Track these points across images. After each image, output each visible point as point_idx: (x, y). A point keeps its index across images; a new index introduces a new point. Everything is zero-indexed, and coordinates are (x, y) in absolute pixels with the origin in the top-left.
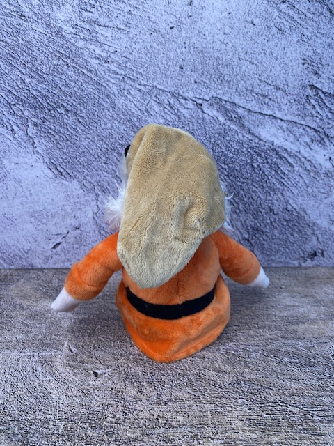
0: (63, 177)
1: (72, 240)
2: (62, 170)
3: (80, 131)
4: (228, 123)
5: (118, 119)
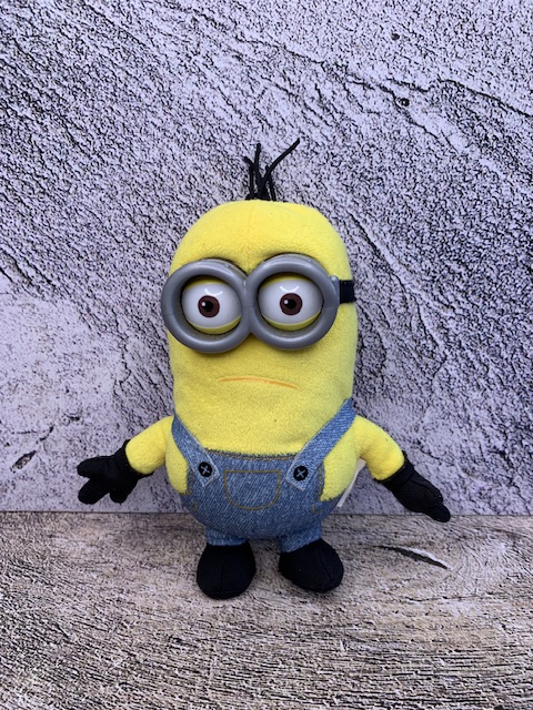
0: (34, 290)
1: (62, 446)
2: (31, 273)
3: (75, 168)
4: (475, 153)
5: (179, 136)
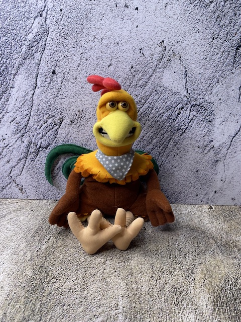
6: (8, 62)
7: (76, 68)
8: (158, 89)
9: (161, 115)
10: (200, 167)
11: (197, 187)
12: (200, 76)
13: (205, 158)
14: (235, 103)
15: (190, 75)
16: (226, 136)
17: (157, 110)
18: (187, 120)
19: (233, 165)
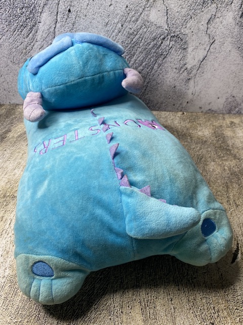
6: (36, 3)
7: (86, 7)
8: (146, 24)
9: (149, 44)
10: (177, 84)
11: (174, 98)
12: (178, 14)
13: (181, 77)
14: (203, 34)
15: (170, 13)
16: (196, 60)
17: (146, 40)
18: (167, 48)
19: (201, 82)
